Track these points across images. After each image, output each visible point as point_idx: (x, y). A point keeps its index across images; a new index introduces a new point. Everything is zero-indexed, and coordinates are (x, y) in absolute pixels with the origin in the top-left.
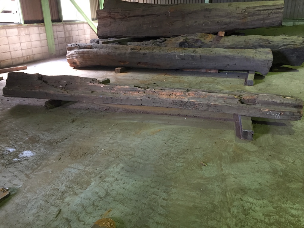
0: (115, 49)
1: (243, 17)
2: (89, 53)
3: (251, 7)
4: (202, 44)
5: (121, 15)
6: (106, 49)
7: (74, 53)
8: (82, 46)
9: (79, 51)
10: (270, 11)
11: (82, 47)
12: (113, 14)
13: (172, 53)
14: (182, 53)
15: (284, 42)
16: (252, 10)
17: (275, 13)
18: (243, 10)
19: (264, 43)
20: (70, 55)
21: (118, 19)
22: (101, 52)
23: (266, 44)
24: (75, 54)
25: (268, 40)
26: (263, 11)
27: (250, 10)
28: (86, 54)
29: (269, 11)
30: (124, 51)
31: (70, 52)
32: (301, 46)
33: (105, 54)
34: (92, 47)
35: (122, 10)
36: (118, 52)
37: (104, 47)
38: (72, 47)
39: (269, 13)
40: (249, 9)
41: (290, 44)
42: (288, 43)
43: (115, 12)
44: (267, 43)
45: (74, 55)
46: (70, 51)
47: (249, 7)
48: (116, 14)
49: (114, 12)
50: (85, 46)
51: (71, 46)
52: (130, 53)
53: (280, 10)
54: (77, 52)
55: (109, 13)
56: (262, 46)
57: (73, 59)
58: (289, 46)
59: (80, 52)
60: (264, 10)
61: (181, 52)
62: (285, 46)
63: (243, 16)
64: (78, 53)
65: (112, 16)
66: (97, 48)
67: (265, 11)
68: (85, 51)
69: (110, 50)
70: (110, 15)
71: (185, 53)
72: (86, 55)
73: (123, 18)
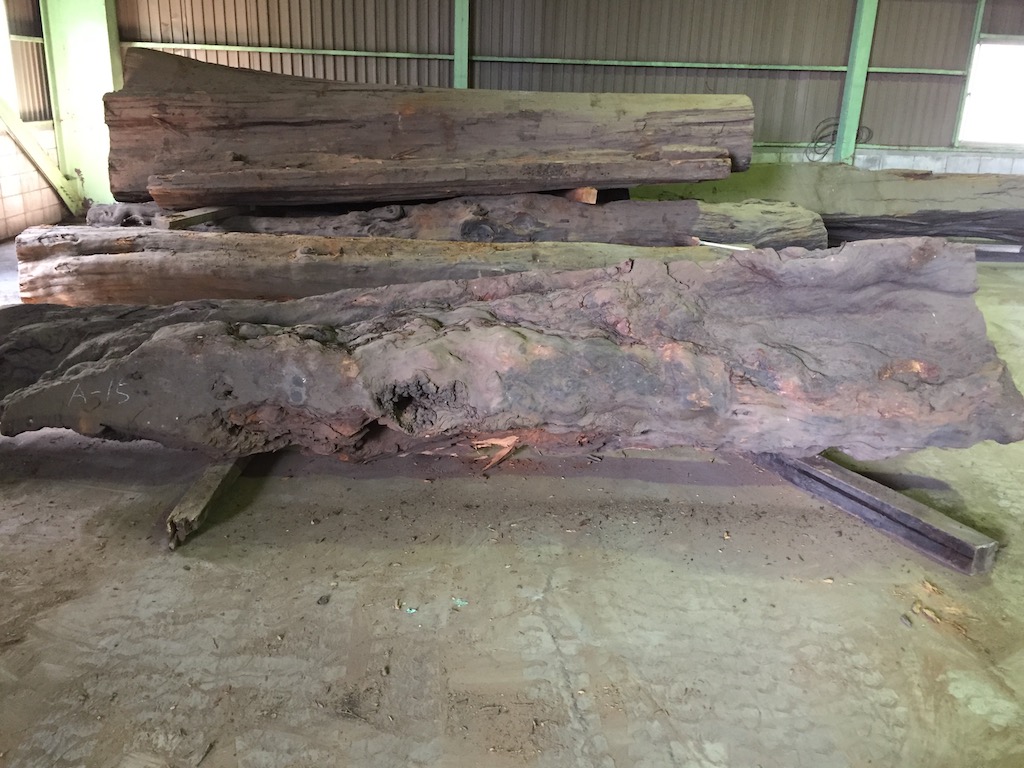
0: (242, 251)
1: (641, 144)
2: (126, 272)
3: (660, 113)
4: (538, 229)
5: (210, 118)
6: (202, 253)
7: (56, 272)
8: (89, 243)
9: (82, 265)
10: (718, 128)
11: (92, 246)
12: (178, 111)
13: (464, 263)
14: (499, 264)
15: (768, 222)
16: (666, 121)
17: (730, 135)
18: (638, 121)
19: (718, 225)
20: (37, 278)
21: (197, 129)
22: (185, 267)
23: (722, 230)
24: (62, 276)
25: (726, 218)
26: (697, 128)
27: (658, 121)
28: (113, 273)
29: (713, 127)
30: (281, 262)
31: (33, 268)
32: (809, 234)
33: (202, 272)
34: (138, 245)
35: (212, 100)
36: (258, 263)
37: (193, 245)
38: (42, 247)
39: (714, 135)
40: (655, 118)
41: (784, 229)
42: (778, 225)
43: (187, 104)
44: (726, 225)
45: (56, 280)
46: (36, 263)
47: (655, 113)
48: (190, 113)
49: (181, 107)
50: (103, 241)
51: (37, 243)
52: (306, 268)
53: (743, 127)
54: (73, 269)
55: (161, 107)
56: (713, 234)
57: (50, 295)
58: (782, 233)
59: (84, 269)
60: (699, 124)
61: (494, 262)
62: (772, 233)
63: (641, 141)
64: (76, 271)
65: (169, 117)
66: (158, 248)
67: (700, 128)
68: (108, 264)
69: (223, 259)
70: (162, 116)
71: (506, 263)
72: (111, 277)
73: (219, 128)
